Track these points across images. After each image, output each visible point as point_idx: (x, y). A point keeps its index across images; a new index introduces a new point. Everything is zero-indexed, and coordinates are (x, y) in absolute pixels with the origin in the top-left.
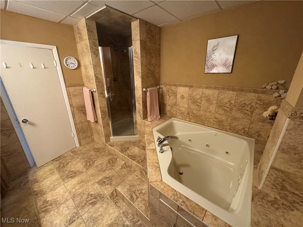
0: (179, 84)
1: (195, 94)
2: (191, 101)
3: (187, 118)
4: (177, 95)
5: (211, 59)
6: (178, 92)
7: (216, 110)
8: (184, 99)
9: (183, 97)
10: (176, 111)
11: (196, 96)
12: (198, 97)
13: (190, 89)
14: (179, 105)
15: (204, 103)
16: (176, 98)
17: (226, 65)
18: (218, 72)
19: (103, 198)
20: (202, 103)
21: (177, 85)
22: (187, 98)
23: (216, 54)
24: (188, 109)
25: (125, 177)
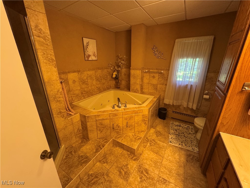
0: (68, 71)
1: (83, 76)
2: (81, 83)
3: (82, 97)
4: (68, 82)
5: (87, 51)
6: (69, 78)
7: (96, 83)
8: (76, 83)
9: (74, 82)
10: (72, 97)
11: (84, 78)
12: (85, 78)
13: (78, 74)
14: (72, 90)
15: (90, 81)
16: (69, 85)
17: (95, 55)
18: (92, 60)
19: (140, 166)
20: (89, 81)
21: (66, 72)
22: (78, 82)
23: (89, 48)
24: (81, 90)
25: (117, 156)
